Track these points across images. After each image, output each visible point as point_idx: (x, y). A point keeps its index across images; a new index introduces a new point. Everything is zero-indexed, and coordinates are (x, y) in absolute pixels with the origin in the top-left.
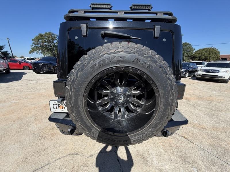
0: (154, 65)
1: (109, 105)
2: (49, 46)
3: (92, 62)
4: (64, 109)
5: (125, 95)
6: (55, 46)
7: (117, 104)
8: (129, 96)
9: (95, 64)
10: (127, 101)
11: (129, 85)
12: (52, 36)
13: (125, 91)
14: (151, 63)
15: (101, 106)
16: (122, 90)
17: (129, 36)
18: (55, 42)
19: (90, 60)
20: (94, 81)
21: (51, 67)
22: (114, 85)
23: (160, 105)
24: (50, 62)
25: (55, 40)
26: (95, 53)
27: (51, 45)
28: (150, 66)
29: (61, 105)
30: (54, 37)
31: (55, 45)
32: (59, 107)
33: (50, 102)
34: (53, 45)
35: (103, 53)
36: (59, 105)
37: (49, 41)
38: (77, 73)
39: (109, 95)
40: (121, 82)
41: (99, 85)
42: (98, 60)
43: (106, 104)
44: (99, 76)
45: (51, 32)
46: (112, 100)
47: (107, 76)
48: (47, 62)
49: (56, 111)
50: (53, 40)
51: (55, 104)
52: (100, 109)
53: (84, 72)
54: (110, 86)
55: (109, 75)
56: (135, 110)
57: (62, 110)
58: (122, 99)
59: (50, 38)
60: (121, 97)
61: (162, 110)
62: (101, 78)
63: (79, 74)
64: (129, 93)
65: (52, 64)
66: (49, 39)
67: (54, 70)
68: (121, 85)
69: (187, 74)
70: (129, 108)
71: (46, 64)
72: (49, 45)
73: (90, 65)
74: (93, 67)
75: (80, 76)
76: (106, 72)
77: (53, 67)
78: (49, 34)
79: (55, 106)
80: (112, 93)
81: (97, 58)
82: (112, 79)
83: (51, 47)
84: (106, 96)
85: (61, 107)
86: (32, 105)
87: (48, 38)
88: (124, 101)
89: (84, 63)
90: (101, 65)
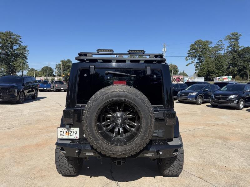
0: (136, 98)
1: (111, 125)
2: (4, 54)
3: (101, 97)
4: (70, 135)
5: (122, 118)
6: (15, 54)
7: (117, 125)
8: (125, 118)
9: (104, 98)
10: (123, 123)
11: (124, 111)
12: (10, 38)
13: (122, 115)
14: (135, 97)
15: (105, 127)
16: (120, 114)
17: (127, 74)
18: (15, 48)
19: (101, 96)
20: (102, 108)
21: (15, 93)
22: (115, 111)
23: (143, 122)
24: (14, 84)
25: (16, 44)
26: (104, 92)
27: (7, 53)
28: (134, 98)
29: (67, 131)
30: (15, 39)
31: (15, 52)
32: (65, 133)
33: (58, 128)
34: (11, 53)
35: (108, 92)
36: (66, 132)
37: (6, 46)
38: (93, 103)
39: (111, 118)
40: (119, 109)
41: (104, 111)
42: (105, 96)
43: (109, 125)
44: (105, 104)
45: (10, 32)
46: (113, 122)
47: (109, 105)
48: (8, 85)
49: (62, 137)
50: (12, 44)
51: (62, 130)
52: (105, 129)
53: (97, 102)
54: (111, 111)
55: (111, 104)
56: (130, 130)
57: (68, 136)
58: (120, 121)
59: (7, 41)
60: (119, 119)
61: (145, 126)
62: (106, 106)
63: (94, 103)
64: (125, 116)
65: (16, 87)
66: (5, 43)
67: (18, 97)
68: (119, 111)
69: (242, 102)
70: (126, 128)
71: (7, 88)
72: (4, 52)
73: (101, 98)
74: (102, 99)
75: (94, 104)
76: (110, 102)
77: (18, 93)
78: (6, 35)
79: (62, 133)
80: (113, 117)
81: (104, 95)
82: (113, 106)
83: (8, 55)
84: (109, 119)
85: (67, 133)
86: (3, 147)
87: (4, 41)
88: (121, 122)
89: (97, 97)
90: (107, 98)
